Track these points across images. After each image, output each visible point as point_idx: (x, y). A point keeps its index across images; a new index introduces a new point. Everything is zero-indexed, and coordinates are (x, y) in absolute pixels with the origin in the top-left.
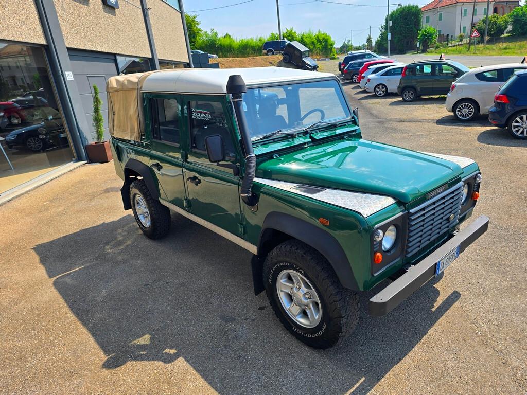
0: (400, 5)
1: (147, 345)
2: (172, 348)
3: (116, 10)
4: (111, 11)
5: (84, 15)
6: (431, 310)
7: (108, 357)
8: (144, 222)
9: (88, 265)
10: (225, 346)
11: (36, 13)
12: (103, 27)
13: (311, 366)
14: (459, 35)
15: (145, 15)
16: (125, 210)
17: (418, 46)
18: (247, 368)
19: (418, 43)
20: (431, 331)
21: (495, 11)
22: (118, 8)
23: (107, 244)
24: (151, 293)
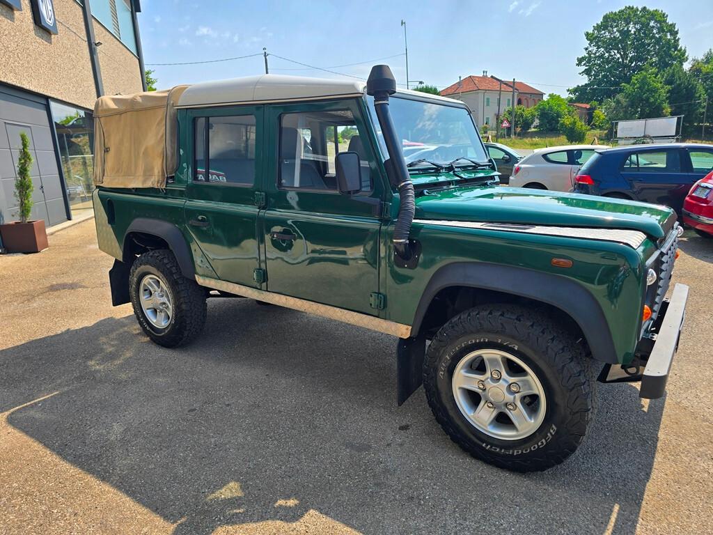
0: (421, 83)
1: (240, 498)
2: (288, 497)
3: (53, 36)
4: (46, 36)
5: (6, 32)
6: (643, 411)
7: (175, 525)
8: (155, 321)
9: (66, 389)
10: (376, 485)
12: (34, 56)
13: (532, 499)
14: (483, 126)
15: (92, 52)
16: (114, 305)
17: (439, 135)
18: (432, 513)
19: (439, 132)
20: (661, 435)
21: (520, 102)
22: (56, 34)
23: (90, 357)
24: (206, 421)
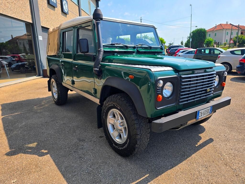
0: (196, 27)
1: (34, 147)
2: (45, 150)
3: (67, 15)
4: (65, 15)
5: (52, 14)
7: (10, 150)
8: (55, 96)
9: (22, 112)
10: (75, 152)
11: (30, 9)
12: (60, 21)
13: (119, 165)
14: (224, 43)
18: (82, 163)
19: (205, 45)
20: (193, 155)
21: (242, 33)
22: (68, 14)
23: (35, 105)
24: (47, 126)
